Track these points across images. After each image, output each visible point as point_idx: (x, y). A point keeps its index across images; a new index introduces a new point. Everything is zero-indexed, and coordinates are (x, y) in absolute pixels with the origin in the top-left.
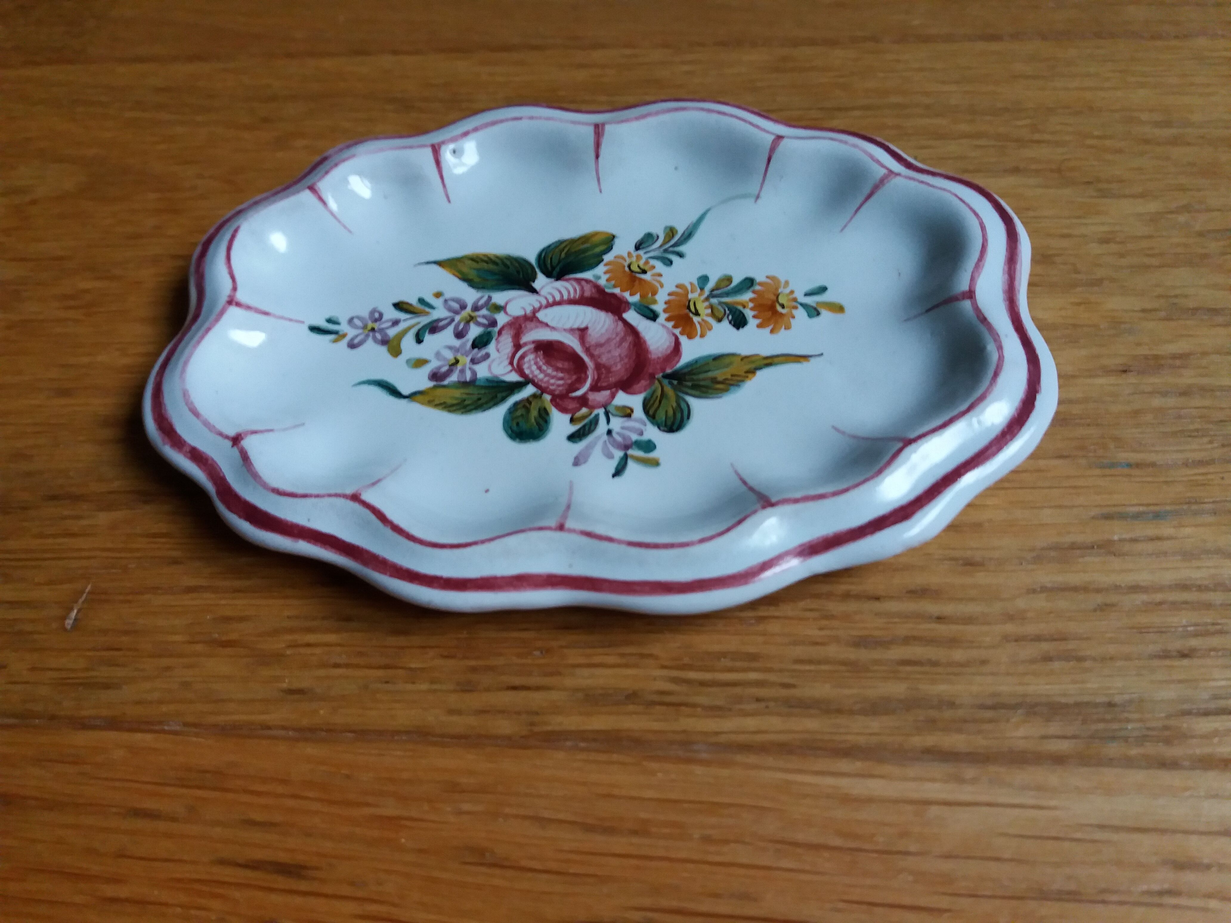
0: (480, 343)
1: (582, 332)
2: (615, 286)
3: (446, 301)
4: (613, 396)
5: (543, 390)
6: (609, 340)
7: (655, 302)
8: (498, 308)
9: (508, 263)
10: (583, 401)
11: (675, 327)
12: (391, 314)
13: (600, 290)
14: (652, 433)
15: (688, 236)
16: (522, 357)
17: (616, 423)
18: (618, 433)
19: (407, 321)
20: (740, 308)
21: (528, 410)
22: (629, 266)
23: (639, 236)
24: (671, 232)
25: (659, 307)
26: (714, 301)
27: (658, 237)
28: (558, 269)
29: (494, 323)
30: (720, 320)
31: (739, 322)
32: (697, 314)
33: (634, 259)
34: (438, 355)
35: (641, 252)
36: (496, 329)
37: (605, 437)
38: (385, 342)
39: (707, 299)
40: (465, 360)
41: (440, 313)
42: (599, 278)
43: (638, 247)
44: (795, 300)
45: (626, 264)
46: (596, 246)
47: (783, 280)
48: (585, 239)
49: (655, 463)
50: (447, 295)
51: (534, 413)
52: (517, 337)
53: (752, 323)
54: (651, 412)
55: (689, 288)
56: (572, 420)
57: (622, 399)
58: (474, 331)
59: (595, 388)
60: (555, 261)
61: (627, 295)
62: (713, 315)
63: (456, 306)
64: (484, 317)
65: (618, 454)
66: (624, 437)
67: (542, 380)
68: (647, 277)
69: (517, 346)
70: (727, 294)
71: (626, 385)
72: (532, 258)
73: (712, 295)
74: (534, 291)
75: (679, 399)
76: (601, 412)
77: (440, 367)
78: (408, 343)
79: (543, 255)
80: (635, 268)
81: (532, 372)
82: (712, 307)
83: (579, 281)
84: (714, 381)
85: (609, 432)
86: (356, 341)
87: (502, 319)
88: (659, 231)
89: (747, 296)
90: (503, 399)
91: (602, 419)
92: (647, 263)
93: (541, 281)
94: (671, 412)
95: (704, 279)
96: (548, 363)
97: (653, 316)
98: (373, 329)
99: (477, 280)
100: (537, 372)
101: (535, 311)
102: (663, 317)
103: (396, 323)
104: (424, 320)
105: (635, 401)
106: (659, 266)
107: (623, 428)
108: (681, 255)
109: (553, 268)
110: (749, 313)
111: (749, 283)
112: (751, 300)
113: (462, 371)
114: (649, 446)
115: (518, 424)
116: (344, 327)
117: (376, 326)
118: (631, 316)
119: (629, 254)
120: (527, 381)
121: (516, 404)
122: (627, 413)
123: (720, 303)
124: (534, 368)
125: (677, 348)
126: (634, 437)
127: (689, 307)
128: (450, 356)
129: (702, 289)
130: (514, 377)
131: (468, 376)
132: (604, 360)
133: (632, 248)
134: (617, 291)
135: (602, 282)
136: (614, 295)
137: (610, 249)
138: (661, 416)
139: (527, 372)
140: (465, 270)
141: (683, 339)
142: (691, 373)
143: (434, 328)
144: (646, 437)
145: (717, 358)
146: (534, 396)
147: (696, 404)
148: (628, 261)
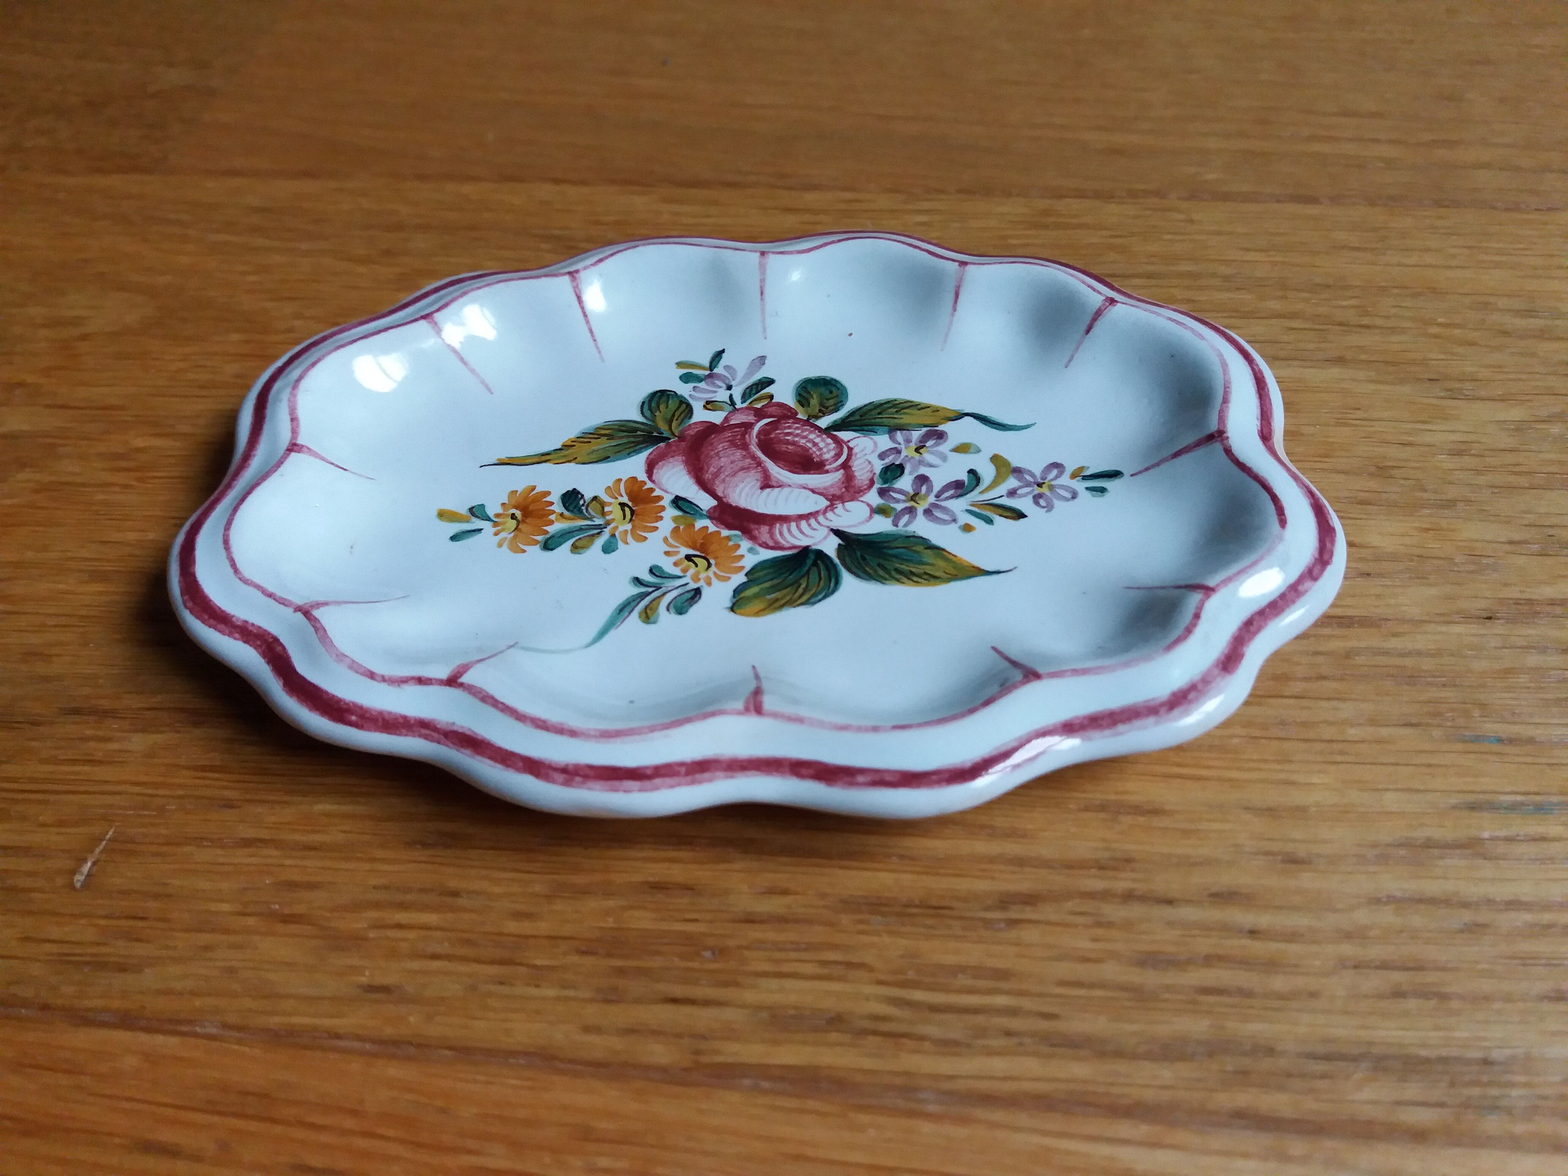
0: (893, 471)
1: (767, 484)
2: (728, 538)
3: (954, 520)
4: (726, 419)
5: (807, 422)
6: (734, 474)
7: (675, 519)
8: (881, 511)
9: (881, 572)
10: (760, 414)
11: (652, 490)
12: (1023, 504)
13: (748, 533)
14: (684, 390)
15: (625, 609)
16: (838, 455)
17: (722, 395)
18: (720, 387)
19: (999, 493)
20: (566, 513)
21: (822, 404)
22: (709, 565)
23: (695, 610)
24: (648, 616)
25: (671, 513)
26: (598, 521)
27: (668, 609)
28: (809, 562)
29: (882, 493)
30: (595, 498)
31: (571, 498)
32: (623, 505)
33: (702, 576)
34: (944, 458)
35: (693, 586)
36: (877, 486)
37: (733, 383)
38: (1018, 472)
39: (608, 523)
40: (908, 452)
41: (958, 505)
42: (750, 550)
43: (698, 592)
44: (496, 524)
45: (713, 568)
46: (756, 596)
47: (505, 547)
48: (775, 606)
49: (681, 364)
50: (953, 528)
51: (814, 402)
52: (849, 478)
53: (555, 497)
54: (684, 406)
55: (629, 538)
56: (771, 397)
57: (717, 417)
58: (905, 483)
59: (749, 426)
60: (814, 575)
61: (712, 528)
62: (603, 505)
63: (938, 514)
64: (897, 501)
65: (719, 370)
66: (714, 384)
67: (811, 432)
68: (685, 551)
69: (846, 466)
70: (581, 529)
71: (710, 429)
72: (847, 579)
73: (601, 528)
74: (837, 533)
75: (653, 418)
76: (739, 405)
77: (936, 445)
78: (987, 473)
79: (832, 585)
80: (702, 563)
81: (823, 440)
82: (603, 514)
83: (777, 547)
84: (610, 437)
85: (729, 388)
86: (1055, 472)
87: (873, 498)
88: (665, 617)
89: (557, 526)
90: (852, 413)
91: (737, 399)
92: (685, 571)
93: (830, 546)
94: (662, 407)
95: (608, 549)
96: (806, 449)
97: (678, 502)
98: (1040, 485)
99: (920, 548)
100: (817, 440)
101: (831, 507)
102: (666, 501)
103: (1013, 493)
104: (975, 496)
105: (700, 415)
106: (668, 566)
107: (715, 392)
108: (637, 581)
109: (815, 564)
110: (558, 508)
111: (549, 545)
112: (551, 523)
113: (908, 441)
114: (687, 378)
115: (831, 392)
116: (1080, 486)
117: (1038, 490)
118: (706, 502)
119: (709, 584)
120: (828, 431)
121: (836, 410)
122: (710, 405)
123: (591, 519)
124: (822, 445)
125: (651, 467)
126: (702, 385)
127: (633, 512)
128: (927, 456)
129: (613, 536)
130: (844, 435)
131: (899, 436)
132: (739, 454)
133: (705, 591)
134: (725, 533)
135: (745, 544)
136: (730, 527)
137: (737, 591)
138: (673, 404)
139: (829, 441)
140: (941, 563)
141: (642, 476)
142: (638, 443)
143: (959, 488)
144: (691, 385)
145: (605, 459)
146: (817, 418)
147: (635, 415)
148: (710, 573)
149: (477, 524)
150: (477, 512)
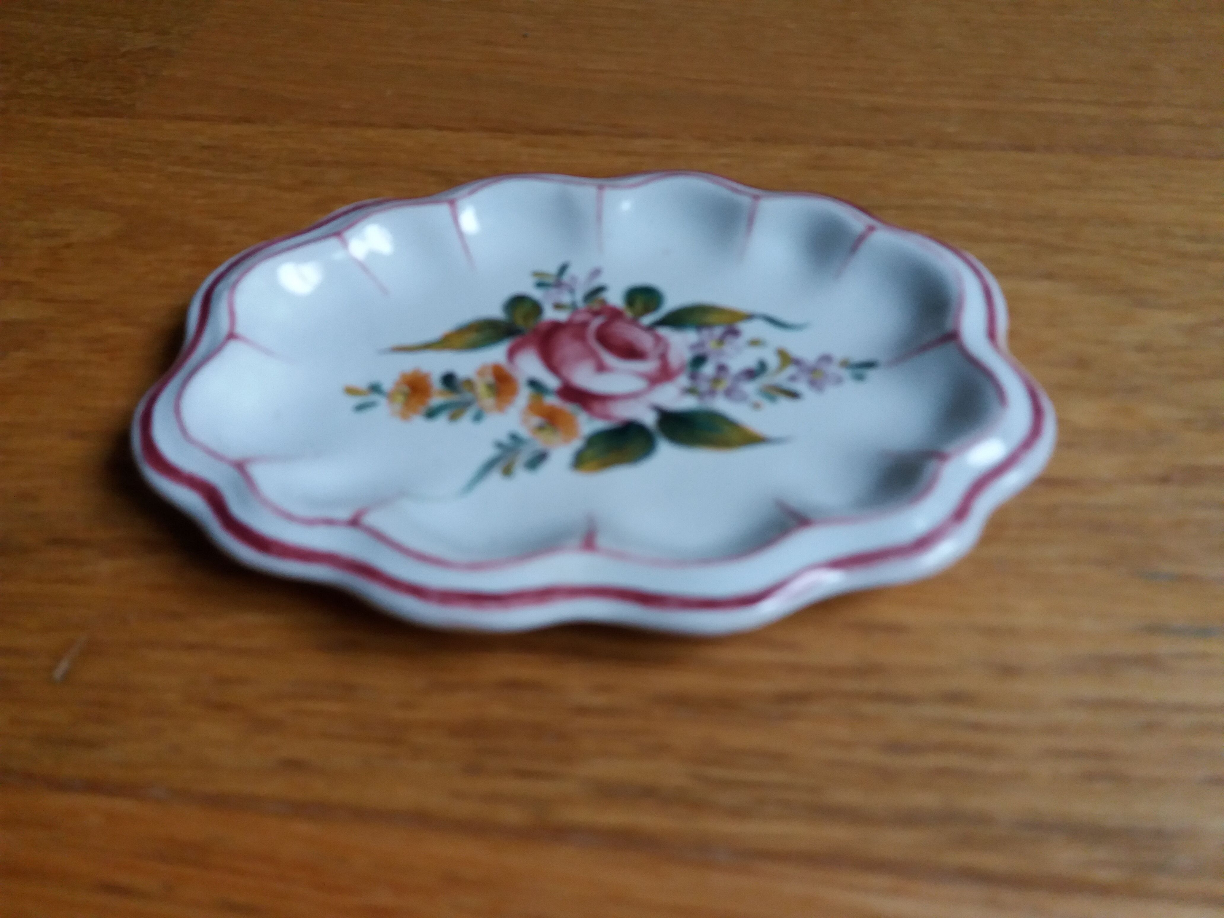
0: (699, 361)
1: (601, 368)
2: (571, 412)
3: (747, 400)
4: (570, 318)
5: (632, 321)
6: (576, 361)
7: (529, 396)
8: (690, 391)
9: (689, 439)
10: (596, 314)
11: (511, 373)
12: (801, 386)
13: (586, 408)
14: (537, 294)
15: (489, 467)
16: (656, 347)
17: (566, 298)
18: (565, 293)
19: (782, 379)
20: (445, 390)
21: (645, 306)
22: (555, 431)
24: (508, 471)
25: (526, 391)
26: (469, 397)
27: (522, 466)
28: (633, 433)
29: (691, 377)
30: (467, 379)
31: (449, 380)
32: (488, 384)
34: (740, 350)
36: (687, 371)
37: (576, 289)
38: (796, 362)
39: (477, 398)
40: (711, 345)
41: (750, 388)
42: (588, 421)
43: (546, 453)
44: (389, 398)
45: (558, 433)
46: (593, 457)
47: (396, 415)
48: (606, 465)
49: (536, 274)
50: (746, 405)
51: (639, 304)
52: (665, 365)
53: (436, 378)
54: (536, 307)
55: (493, 410)
56: (604, 301)
57: (562, 316)
58: (708, 369)
59: (587, 323)
61: (558, 403)
62: (473, 384)
63: (734, 394)
65: (564, 279)
66: (560, 290)
67: (636, 329)
68: (538, 421)
69: (662, 356)
70: (455, 403)
71: (557, 326)
72: (662, 444)
73: (471, 403)
74: (656, 409)
75: (514, 317)
76: (580, 307)
77: (733, 340)
78: (773, 361)
79: (650, 448)
80: (549, 430)
81: (645, 335)
82: (473, 392)
83: (610, 419)
84: (478, 331)
85: (573, 293)
86: (825, 362)
87: (683, 381)
88: (521, 472)
89: (436, 400)
91: (579, 302)
92: (536, 436)
93: (649, 419)
94: (520, 309)
95: (478, 417)
96: (631, 342)
97: (532, 383)
98: (813, 372)
99: (719, 421)
100: (641, 335)
101: (651, 387)
102: (523, 383)
103: (793, 378)
104: (763, 380)
105: (550, 314)
106: (524, 432)
107: (561, 296)
108: (499, 445)
109: (637, 434)
110: (438, 387)
111: (431, 414)
112: (433, 397)
113: (711, 336)
114: (540, 285)
115: (651, 298)
116: (845, 373)
117: (812, 376)
118: (553, 383)
119: (554, 448)
120: (649, 328)
121: (656, 311)
122: (558, 306)
123: (463, 394)
124: (644, 339)
125: (512, 354)
126: (552, 291)
127: (496, 390)
128: (726, 348)
129: (481, 408)
130: (662, 331)
131: (705, 332)
132: (579, 345)
133: (551, 453)
134: (568, 407)
135: (583, 416)
136: (571, 403)
137: (578, 452)
138: (527, 306)
139: (650, 336)
140: (736, 433)
141: (504, 362)
142: (501, 335)
143: (751, 374)
144: (542, 291)
146: (641, 317)
147: (499, 314)
148: (556, 440)
149: (374, 397)
150: (375, 388)
